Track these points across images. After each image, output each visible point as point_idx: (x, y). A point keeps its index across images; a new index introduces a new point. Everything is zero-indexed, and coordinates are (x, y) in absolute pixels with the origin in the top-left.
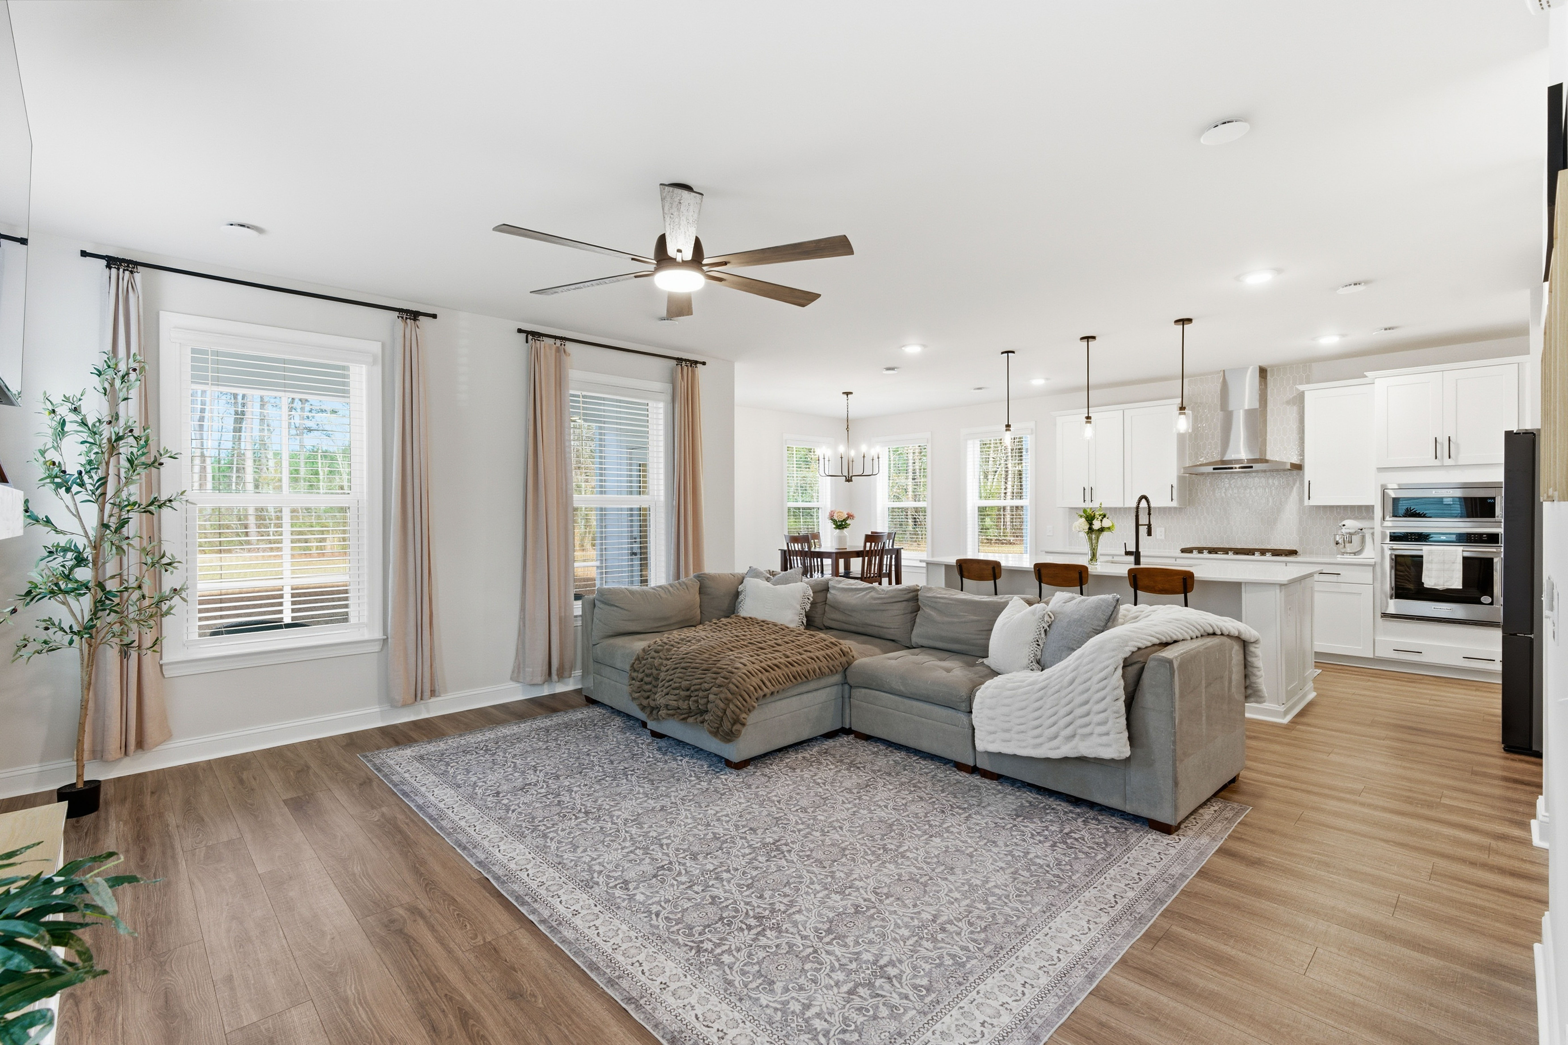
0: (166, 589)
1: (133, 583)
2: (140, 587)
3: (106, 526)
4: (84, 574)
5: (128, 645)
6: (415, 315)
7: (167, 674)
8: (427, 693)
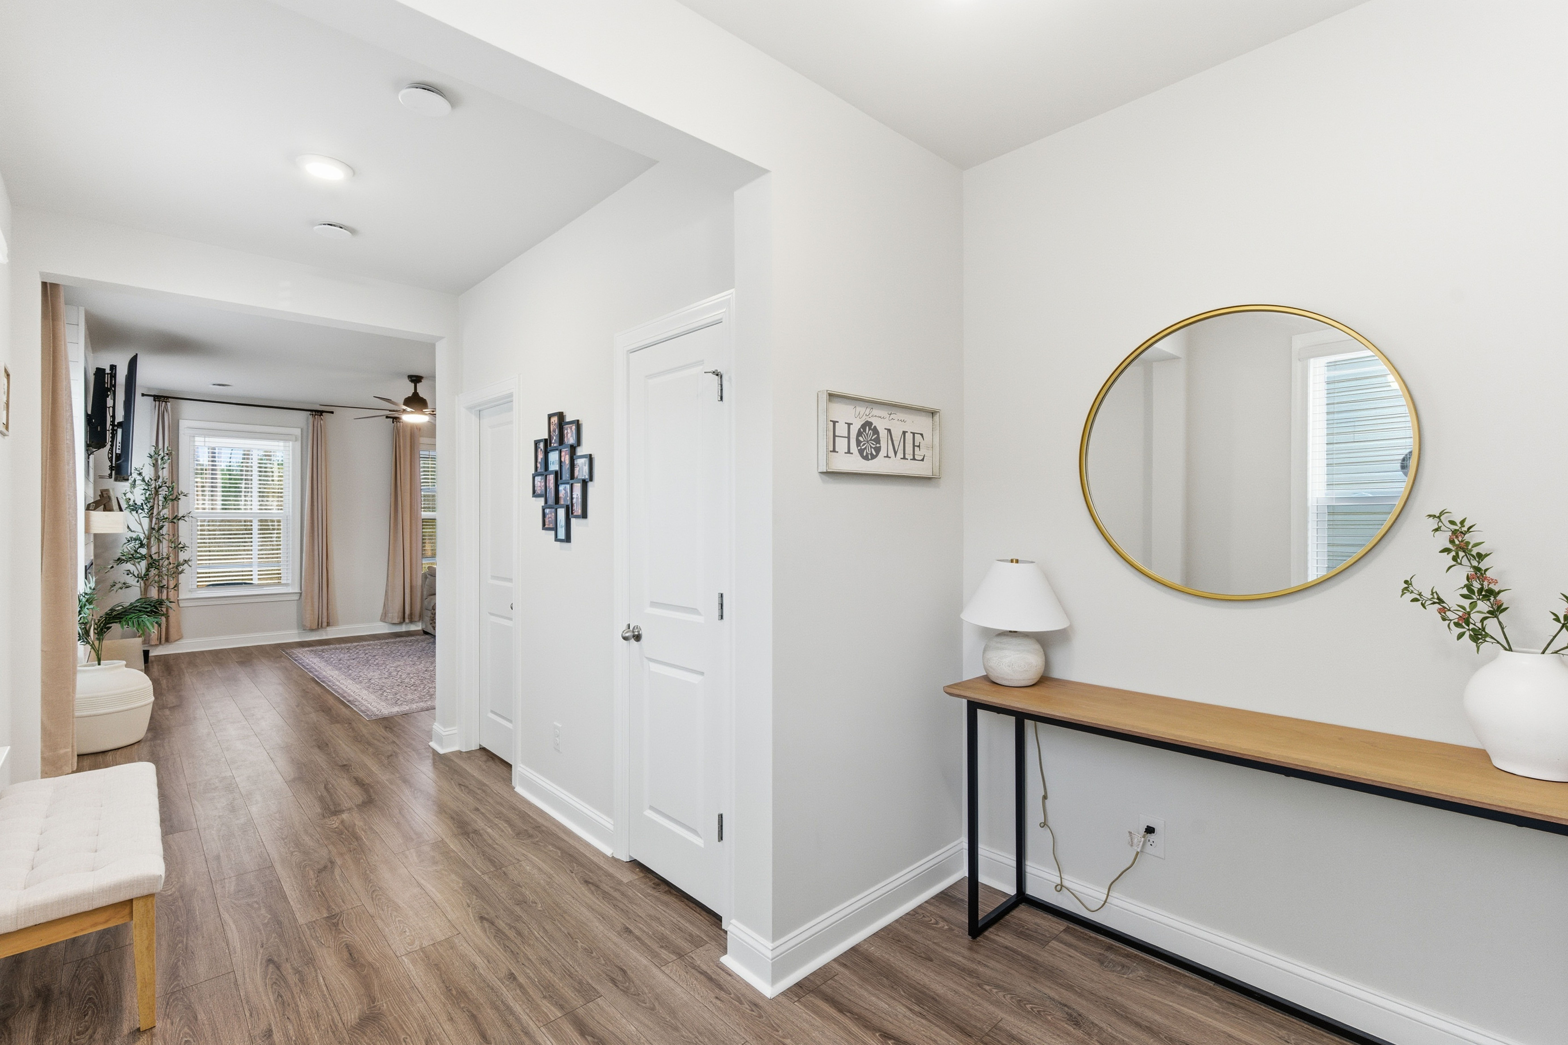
0: (181, 560)
1: (165, 555)
2: (168, 559)
3: (154, 529)
4: (143, 551)
5: (162, 587)
6: (320, 413)
7: (181, 605)
8: (325, 624)
